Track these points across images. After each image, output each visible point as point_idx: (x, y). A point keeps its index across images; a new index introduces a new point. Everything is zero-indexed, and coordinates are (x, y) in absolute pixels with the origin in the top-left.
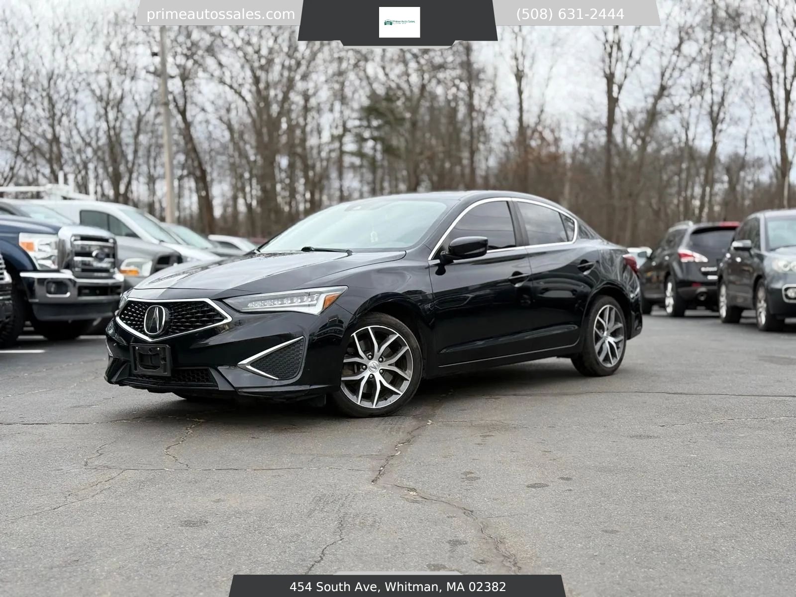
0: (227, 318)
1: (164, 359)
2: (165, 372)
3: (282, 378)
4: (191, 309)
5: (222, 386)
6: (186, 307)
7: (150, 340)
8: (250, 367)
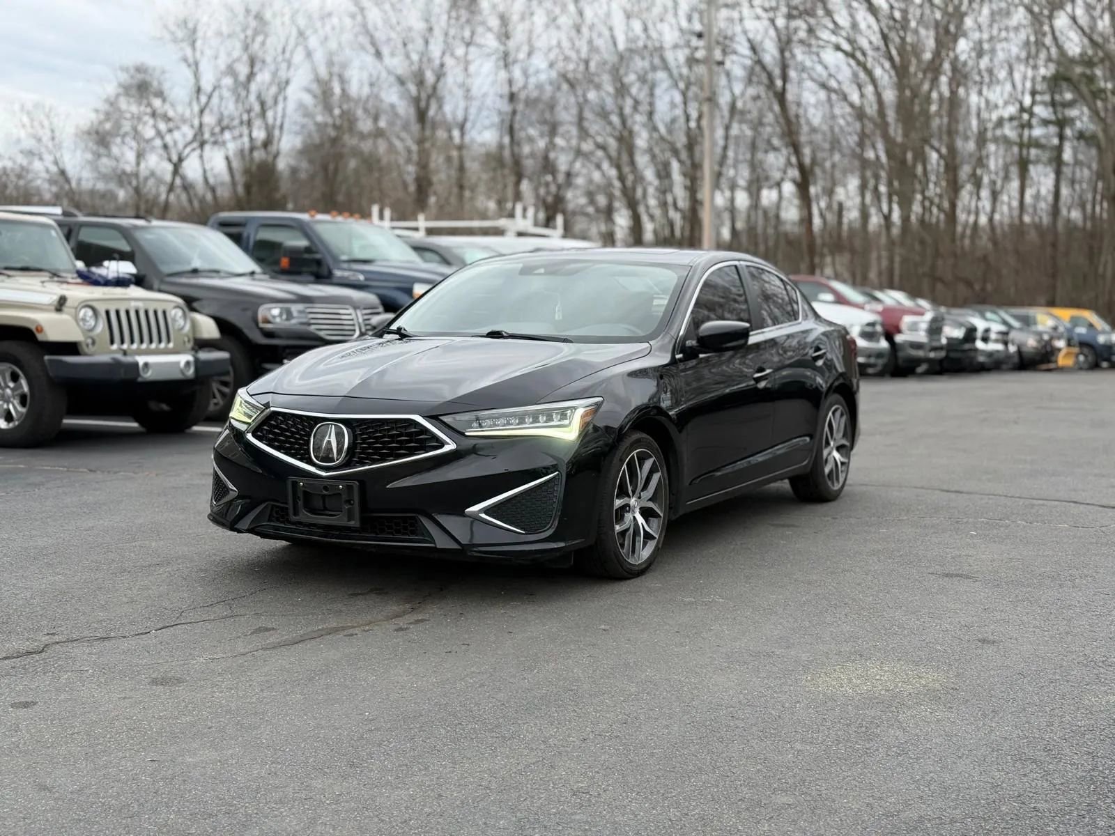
0: (448, 444)
1: (349, 502)
2: (349, 520)
3: (530, 531)
4: (389, 430)
5: (442, 542)
6: (380, 426)
7: (323, 474)
8: (483, 516)
